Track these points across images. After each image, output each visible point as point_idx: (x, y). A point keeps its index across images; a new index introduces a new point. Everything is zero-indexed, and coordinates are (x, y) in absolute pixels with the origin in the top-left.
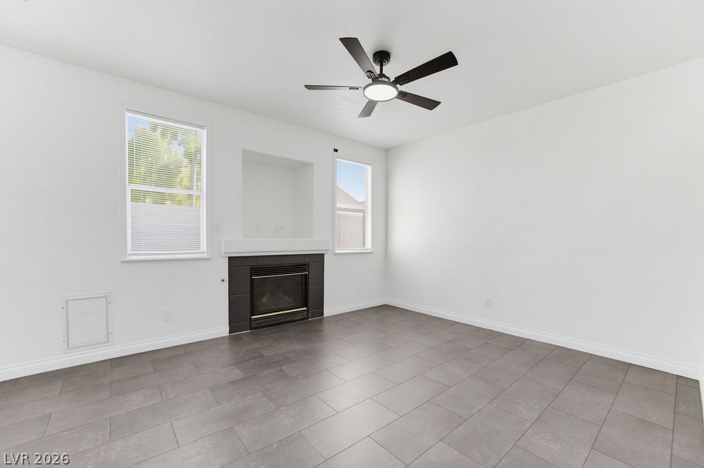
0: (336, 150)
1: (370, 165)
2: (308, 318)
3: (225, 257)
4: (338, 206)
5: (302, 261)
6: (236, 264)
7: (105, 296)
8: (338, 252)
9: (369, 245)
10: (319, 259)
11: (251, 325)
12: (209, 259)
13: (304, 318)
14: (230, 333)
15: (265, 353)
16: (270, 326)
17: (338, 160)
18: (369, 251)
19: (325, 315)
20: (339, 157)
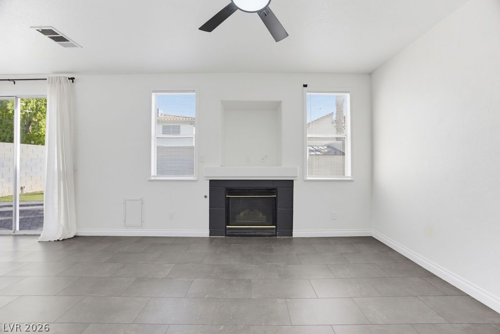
0: (305, 86)
1: (348, 93)
2: (276, 236)
3: (207, 180)
4: (308, 136)
5: (271, 186)
6: (215, 185)
7: (141, 200)
8: (308, 178)
9: (348, 173)
10: (288, 184)
11: (226, 232)
12: (196, 181)
13: (273, 235)
14: (210, 235)
16: (241, 236)
17: (307, 94)
18: (349, 179)
19: (294, 236)
20: (308, 92)
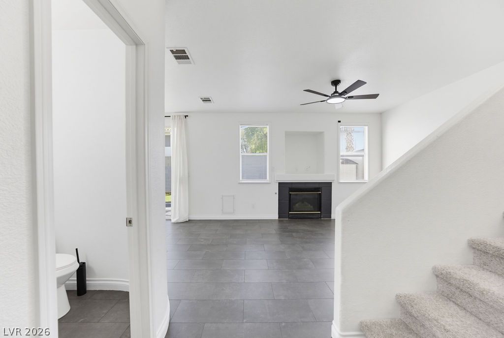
0: (339, 122)
1: (367, 126)
2: (321, 218)
3: (277, 182)
4: (341, 154)
5: (317, 186)
6: (282, 186)
7: (233, 196)
8: (341, 181)
9: (366, 178)
10: (329, 185)
11: (289, 216)
12: (270, 183)
13: (318, 218)
14: (279, 218)
15: (289, 227)
16: (299, 218)
17: (341, 127)
18: (367, 181)
19: (332, 218)
20: (341, 125)
